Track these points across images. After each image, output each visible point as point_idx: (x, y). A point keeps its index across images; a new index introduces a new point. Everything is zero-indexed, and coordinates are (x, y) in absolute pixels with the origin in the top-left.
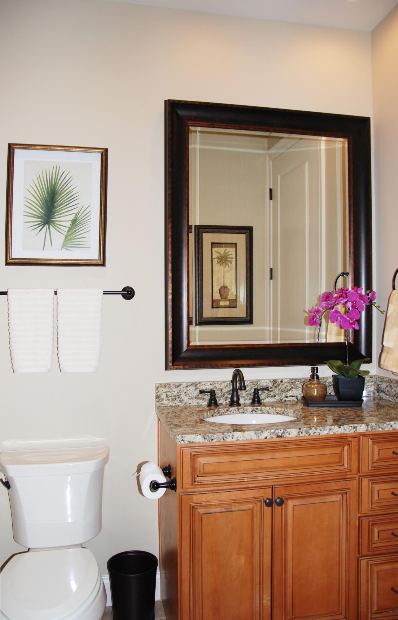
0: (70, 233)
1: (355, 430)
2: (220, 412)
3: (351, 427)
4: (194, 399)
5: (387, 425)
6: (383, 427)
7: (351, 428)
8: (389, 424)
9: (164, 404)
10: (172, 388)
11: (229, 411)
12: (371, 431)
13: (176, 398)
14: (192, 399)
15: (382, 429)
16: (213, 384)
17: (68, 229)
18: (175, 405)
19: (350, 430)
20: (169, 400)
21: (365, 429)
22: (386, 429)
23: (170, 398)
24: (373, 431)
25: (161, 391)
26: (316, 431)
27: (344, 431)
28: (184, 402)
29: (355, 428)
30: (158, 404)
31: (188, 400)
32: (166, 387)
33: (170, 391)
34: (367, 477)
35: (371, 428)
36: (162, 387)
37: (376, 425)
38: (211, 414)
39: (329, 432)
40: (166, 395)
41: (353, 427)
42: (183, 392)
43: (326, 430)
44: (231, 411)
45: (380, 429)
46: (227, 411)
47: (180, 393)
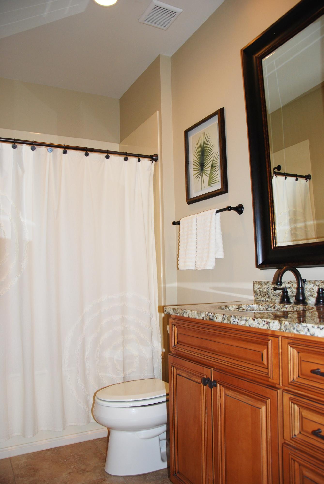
0: (211, 174)
1: (268, 326)
2: (276, 307)
3: (265, 321)
4: (277, 296)
5: (303, 328)
6: (298, 329)
7: (264, 323)
8: (305, 327)
9: (259, 299)
10: (263, 285)
11: (285, 308)
12: (284, 331)
13: (266, 294)
14: (276, 296)
15: (297, 331)
16: (291, 282)
17: (210, 172)
18: (265, 300)
19: (264, 325)
20: (261, 295)
21: (279, 328)
22: (302, 333)
23: (262, 294)
24: (287, 331)
25: (256, 287)
26: (235, 320)
27: (258, 325)
28: (271, 298)
29: (268, 324)
30: (255, 298)
31: (273, 296)
32: (259, 284)
33: (262, 287)
34: (290, 394)
35: (284, 327)
36: (257, 284)
37: (290, 324)
38: (264, 308)
39: (245, 323)
40: (260, 291)
41: (266, 322)
42: (270, 289)
43: (243, 321)
44: (287, 308)
45: (295, 332)
46: (283, 307)
47: (268, 290)
